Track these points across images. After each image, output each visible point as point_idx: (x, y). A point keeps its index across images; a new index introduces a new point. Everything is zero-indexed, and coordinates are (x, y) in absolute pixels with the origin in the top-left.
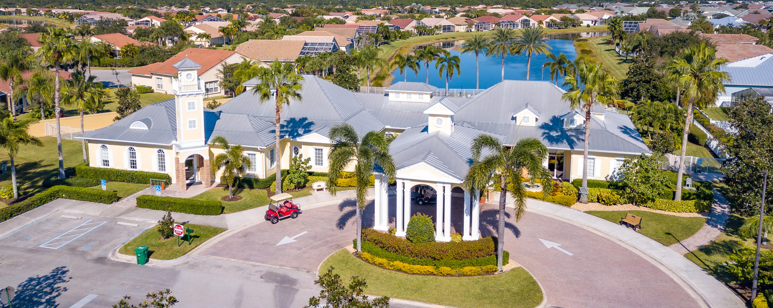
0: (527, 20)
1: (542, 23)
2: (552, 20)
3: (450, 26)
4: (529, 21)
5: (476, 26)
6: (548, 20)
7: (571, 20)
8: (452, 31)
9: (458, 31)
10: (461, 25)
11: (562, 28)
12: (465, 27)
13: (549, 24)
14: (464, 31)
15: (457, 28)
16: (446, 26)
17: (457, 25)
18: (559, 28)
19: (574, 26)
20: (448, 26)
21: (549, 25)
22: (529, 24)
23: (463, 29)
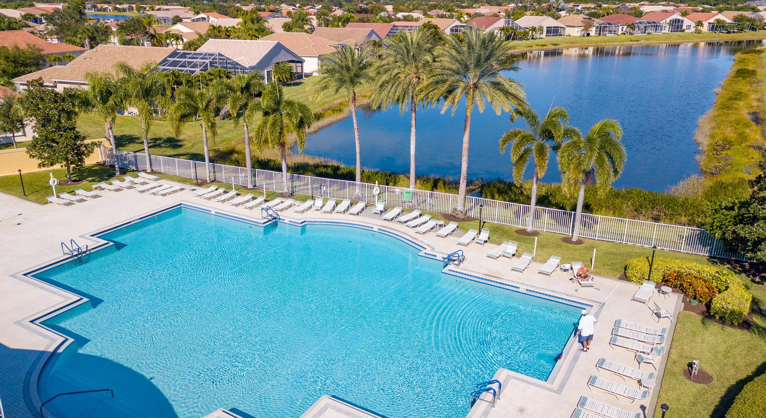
0: (679, 20)
1: (702, 25)
2: (718, 21)
3: (558, 27)
4: (682, 21)
5: (597, 27)
6: (712, 20)
7: (749, 20)
8: (560, 35)
9: (569, 36)
10: (574, 27)
11: (734, 32)
12: (580, 29)
13: (713, 26)
14: (579, 34)
15: (568, 31)
16: (551, 27)
17: (568, 26)
18: (729, 32)
19: (753, 29)
20: (554, 27)
21: (714, 28)
22: (682, 26)
23: (578, 32)
